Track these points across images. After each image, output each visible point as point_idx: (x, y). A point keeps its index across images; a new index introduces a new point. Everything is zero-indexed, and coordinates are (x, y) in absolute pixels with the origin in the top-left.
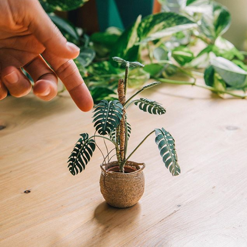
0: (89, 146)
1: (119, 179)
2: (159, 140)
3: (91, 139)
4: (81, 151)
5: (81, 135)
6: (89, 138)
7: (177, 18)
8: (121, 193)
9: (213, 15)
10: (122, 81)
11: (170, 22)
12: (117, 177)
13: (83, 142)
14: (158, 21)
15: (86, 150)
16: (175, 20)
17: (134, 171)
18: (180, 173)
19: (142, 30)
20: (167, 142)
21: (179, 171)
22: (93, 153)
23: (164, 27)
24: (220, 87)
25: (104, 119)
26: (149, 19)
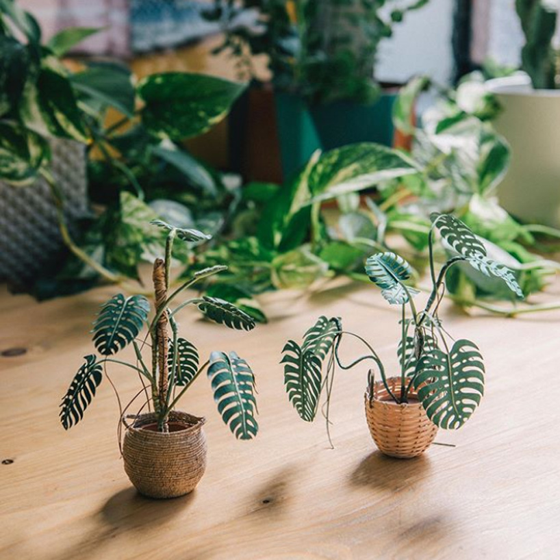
0: (92, 377)
1: (149, 443)
2: (215, 372)
3: (99, 364)
4: (81, 385)
5: (85, 358)
6: (96, 362)
7: (380, 156)
8: (152, 469)
9: (479, 153)
10: (160, 263)
11: (367, 164)
12: (146, 439)
13: (86, 370)
14: (346, 161)
15: (87, 384)
16: (376, 160)
17: (185, 428)
18: (255, 435)
19: (316, 179)
20: (234, 377)
21: (255, 431)
22: (97, 389)
23: (356, 174)
24: (467, 292)
25: (111, 327)
26: (330, 157)
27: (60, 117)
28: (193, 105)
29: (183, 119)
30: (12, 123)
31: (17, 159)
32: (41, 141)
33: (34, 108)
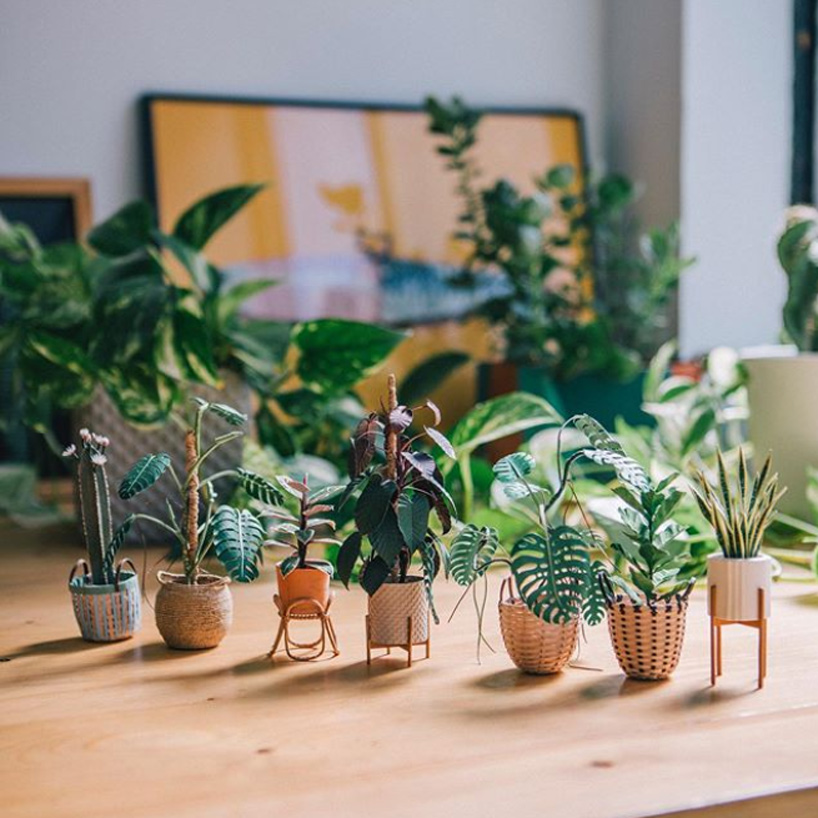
23: (498, 425)
27: (193, 359)
28: (347, 355)
29: (338, 371)
30: (144, 367)
31: (146, 400)
32: (171, 383)
33: (168, 350)
